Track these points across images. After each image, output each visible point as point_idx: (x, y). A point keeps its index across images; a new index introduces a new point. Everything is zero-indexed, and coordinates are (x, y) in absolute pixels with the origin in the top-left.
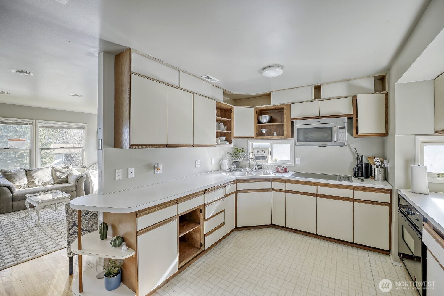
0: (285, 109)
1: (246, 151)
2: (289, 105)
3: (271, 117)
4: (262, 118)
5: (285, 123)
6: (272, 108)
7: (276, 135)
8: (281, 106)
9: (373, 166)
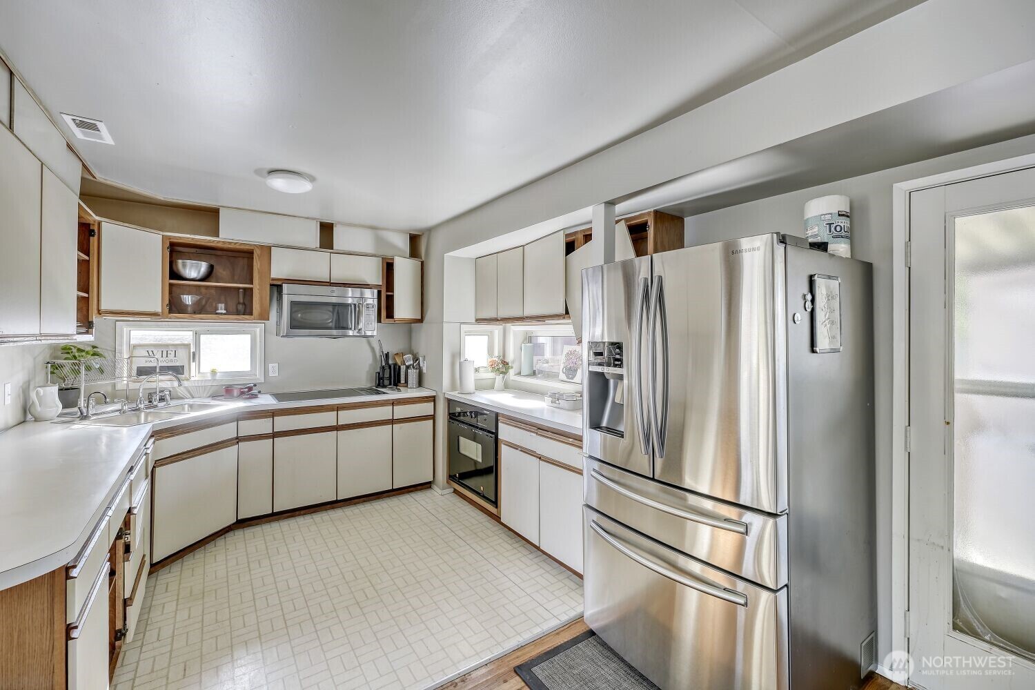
0: (255, 256)
1: (109, 355)
2: (267, 249)
3: (211, 268)
4: (184, 266)
5: (256, 286)
6: (220, 245)
7: (224, 312)
8: (247, 247)
9: (402, 367)
